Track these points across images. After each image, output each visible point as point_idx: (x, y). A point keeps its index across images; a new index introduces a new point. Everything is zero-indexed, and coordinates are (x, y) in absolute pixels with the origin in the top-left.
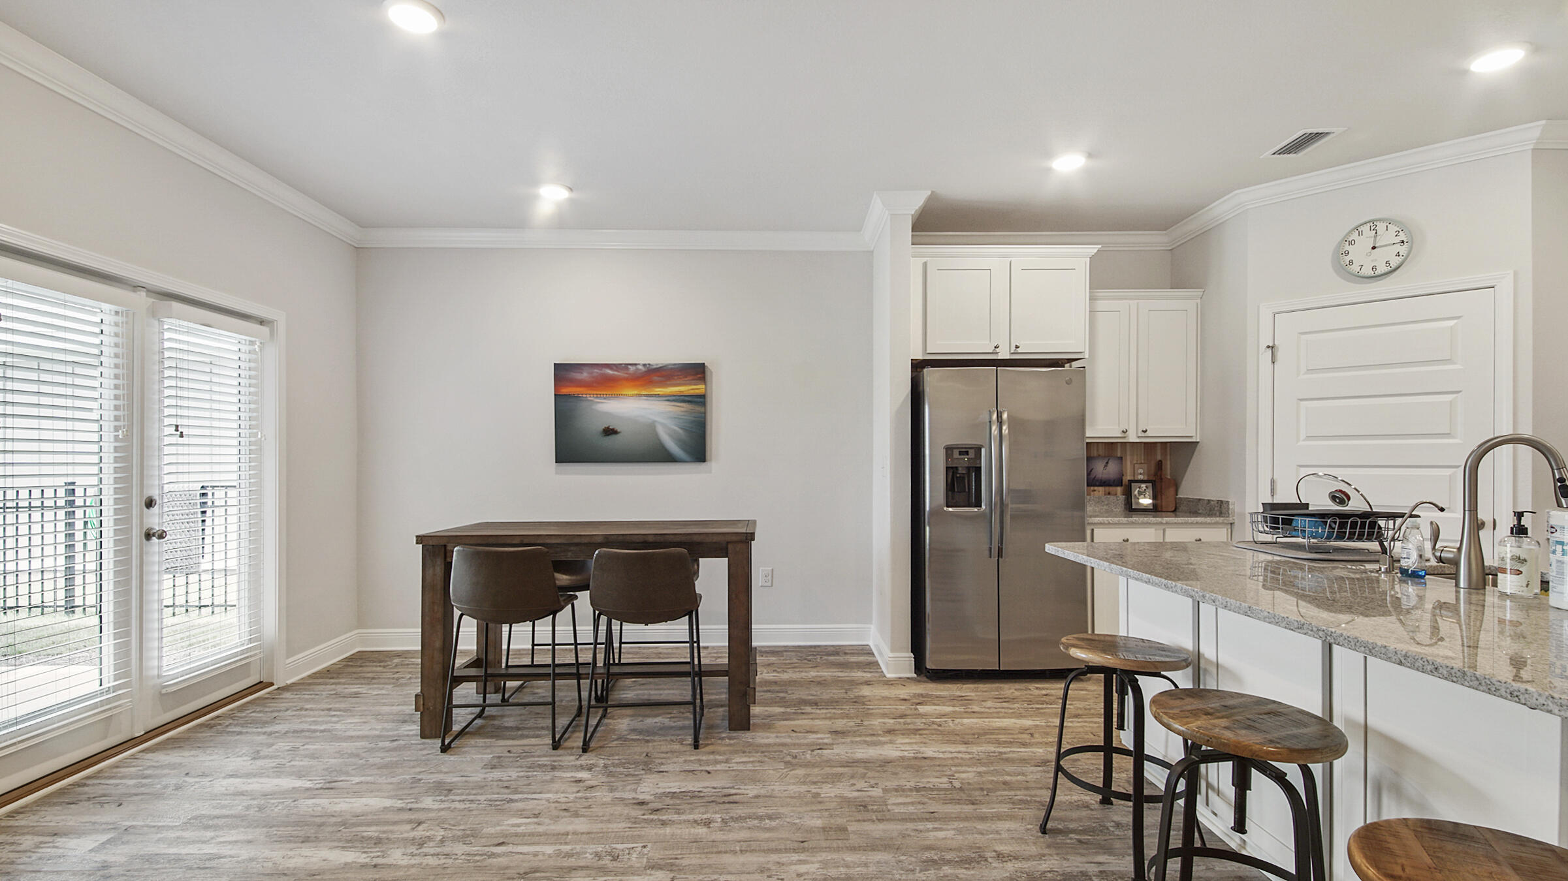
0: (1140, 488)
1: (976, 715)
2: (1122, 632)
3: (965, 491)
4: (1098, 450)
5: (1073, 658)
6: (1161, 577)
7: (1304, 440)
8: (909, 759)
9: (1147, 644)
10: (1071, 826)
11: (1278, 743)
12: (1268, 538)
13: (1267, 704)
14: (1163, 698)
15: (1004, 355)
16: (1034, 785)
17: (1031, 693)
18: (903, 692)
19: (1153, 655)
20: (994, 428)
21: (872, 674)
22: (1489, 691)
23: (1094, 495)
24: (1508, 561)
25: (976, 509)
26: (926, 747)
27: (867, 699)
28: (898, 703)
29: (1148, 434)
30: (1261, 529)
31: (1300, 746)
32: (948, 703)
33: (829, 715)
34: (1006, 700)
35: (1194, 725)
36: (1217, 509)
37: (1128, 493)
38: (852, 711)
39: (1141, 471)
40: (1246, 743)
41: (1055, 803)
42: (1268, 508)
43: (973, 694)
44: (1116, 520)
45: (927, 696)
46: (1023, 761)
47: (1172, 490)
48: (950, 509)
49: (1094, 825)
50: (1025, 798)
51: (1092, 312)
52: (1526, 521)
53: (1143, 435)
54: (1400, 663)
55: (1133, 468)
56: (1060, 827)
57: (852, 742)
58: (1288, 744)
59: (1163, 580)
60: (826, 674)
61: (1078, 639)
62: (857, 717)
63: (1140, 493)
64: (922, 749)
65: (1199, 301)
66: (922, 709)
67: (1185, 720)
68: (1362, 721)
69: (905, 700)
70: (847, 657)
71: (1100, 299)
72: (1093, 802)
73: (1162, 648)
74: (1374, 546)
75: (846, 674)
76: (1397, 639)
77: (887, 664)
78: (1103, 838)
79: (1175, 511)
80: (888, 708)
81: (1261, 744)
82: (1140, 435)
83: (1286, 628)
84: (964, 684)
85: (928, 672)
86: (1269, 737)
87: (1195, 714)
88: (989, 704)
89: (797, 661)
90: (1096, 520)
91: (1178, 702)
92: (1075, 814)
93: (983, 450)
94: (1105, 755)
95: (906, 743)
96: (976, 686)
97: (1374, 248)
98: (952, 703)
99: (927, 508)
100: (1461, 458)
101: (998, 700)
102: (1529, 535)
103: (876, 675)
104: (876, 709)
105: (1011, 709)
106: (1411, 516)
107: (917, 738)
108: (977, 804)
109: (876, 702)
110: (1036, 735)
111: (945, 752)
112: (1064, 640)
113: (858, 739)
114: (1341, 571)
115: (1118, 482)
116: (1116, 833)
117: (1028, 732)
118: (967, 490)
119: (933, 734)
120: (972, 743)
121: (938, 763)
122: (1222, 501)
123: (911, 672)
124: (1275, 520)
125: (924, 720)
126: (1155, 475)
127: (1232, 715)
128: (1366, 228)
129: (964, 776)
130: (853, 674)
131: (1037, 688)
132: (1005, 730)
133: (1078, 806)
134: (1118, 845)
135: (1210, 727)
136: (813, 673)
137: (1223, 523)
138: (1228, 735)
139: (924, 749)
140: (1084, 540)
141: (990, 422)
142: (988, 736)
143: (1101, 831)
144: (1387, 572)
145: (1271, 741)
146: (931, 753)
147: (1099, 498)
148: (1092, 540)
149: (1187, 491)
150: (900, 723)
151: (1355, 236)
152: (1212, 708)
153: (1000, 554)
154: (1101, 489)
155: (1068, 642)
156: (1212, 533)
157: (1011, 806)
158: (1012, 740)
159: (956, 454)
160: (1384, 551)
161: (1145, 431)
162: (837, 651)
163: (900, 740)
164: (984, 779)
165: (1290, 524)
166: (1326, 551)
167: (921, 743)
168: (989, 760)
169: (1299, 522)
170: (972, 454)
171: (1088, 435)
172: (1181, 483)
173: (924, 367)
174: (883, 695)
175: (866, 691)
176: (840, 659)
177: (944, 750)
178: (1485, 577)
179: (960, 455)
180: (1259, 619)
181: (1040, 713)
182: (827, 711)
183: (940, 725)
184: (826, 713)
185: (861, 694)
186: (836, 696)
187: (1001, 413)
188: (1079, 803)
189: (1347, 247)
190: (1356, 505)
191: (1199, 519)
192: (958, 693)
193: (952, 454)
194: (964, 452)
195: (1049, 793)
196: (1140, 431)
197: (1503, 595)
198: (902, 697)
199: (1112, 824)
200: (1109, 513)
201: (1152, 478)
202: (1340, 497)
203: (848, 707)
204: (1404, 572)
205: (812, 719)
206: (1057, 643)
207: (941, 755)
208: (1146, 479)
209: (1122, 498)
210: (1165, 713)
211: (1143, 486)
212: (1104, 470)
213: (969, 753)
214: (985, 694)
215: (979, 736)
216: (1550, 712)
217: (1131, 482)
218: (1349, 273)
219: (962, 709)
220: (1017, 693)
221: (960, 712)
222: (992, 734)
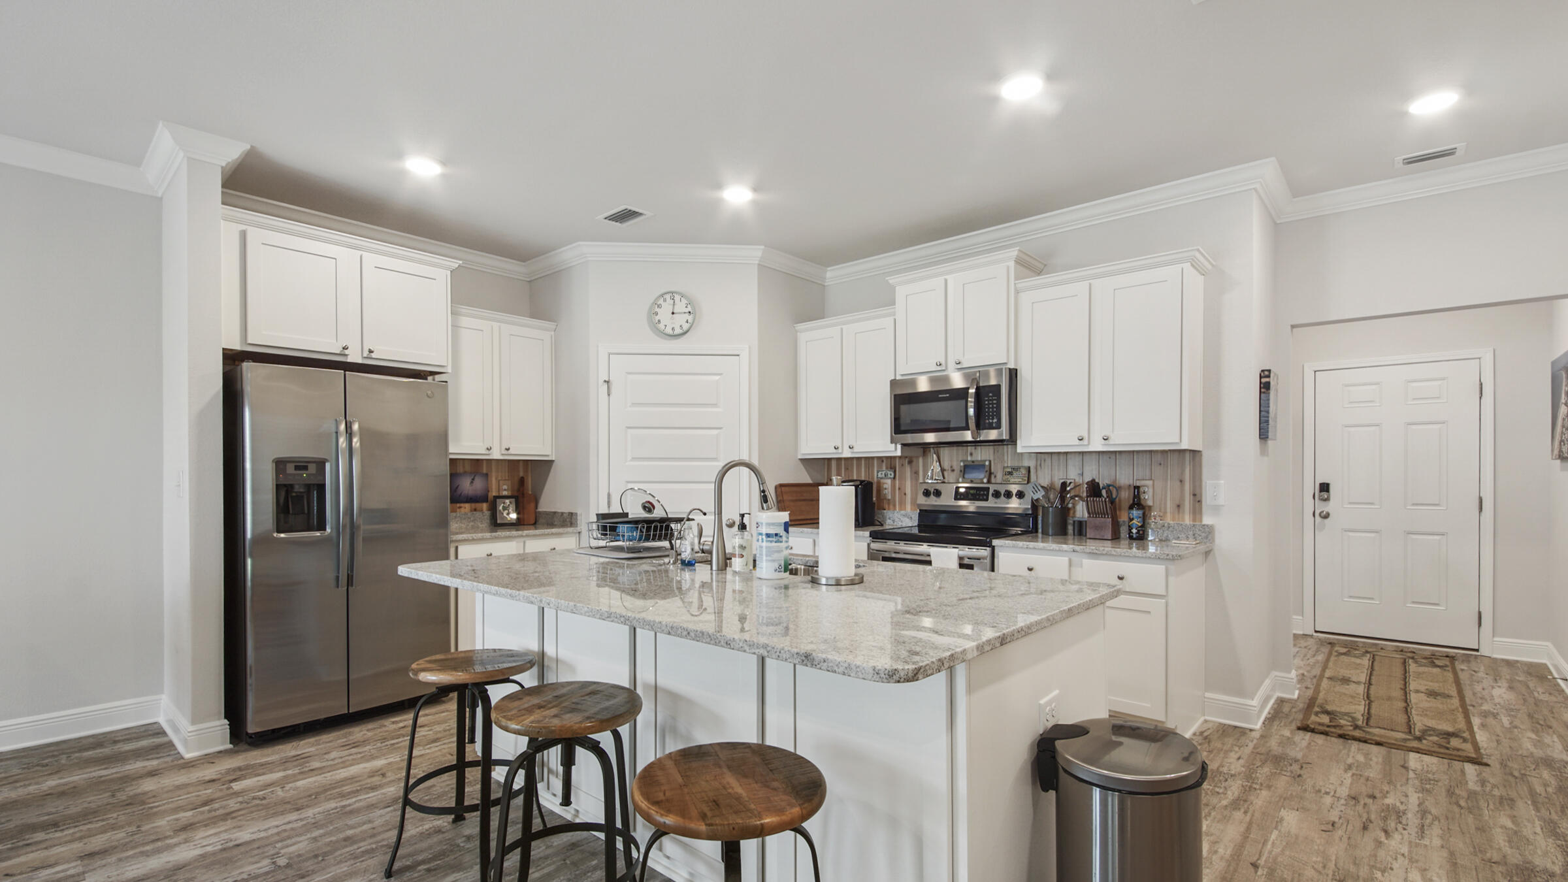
0: (504, 503)
1: (315, 772)
2: (479, 647)
3: (303, 513)
4: (464, 467)
5: (424, 682)
6: (507, 588)
7: (631, 460)
8: (214, 854)
9: (498, 654)
10: (421, 858)
11: (593, 718)
12: (602, 543)
13: (589, 686)
14: (505, 703)
15: (354, 357)
16: (381, 829)
17: (386, 729)
18: (209, 772)
19: (502, 663)
20: (342, 441)
21: (162, 760)
22: (716, 644)
23: (460, 512)
24: (737, 548)
25: (318, 534)
26: (241, 831)
27: (150, 795)
28: (200, 788)
29: (510, 451)
30: (595, 536)
31: (609, 716)
32: (276, 769)
33: (78, 835)
34: (356, 745)
35: (529, 720)
36: (567, 520)
37: (493, 509)
38: (123, 818)
39: (505, 487)
40: (569, 725)
41: (402, 841)
42: (600, 517)
43: (312, 749)
44: (480, 535)
45: (247, 767)
46: (371, 807)
47: (532, 505)
48: (282, 535)
49: (445, 847)
50: (369, 847)
51: (455, 327)
52: (746, 520)
53: (506, 452)
54: (669, 633)
55: (500, 485)
56: (408, 863)
57: (120, 860)
58: (599, 717)
59: (509, 590)
60: (77, 778)
61: (430, 662)
62: (129, 824)
63: (504, 508)
64: (233, 836)
65: (553, 333)
66: (236, 786)
67: (520, 719)
68: (653, 683)
69: (213, 781)
70: (119, 746)
71: (465, 316)
72: (446, 824)
73: (511, 654)
74: (666, 544)
75: (114, 770)
76: (669, 615)
77: (185, 742)
78: (453, 857)
79: (535, 524)
80: (184, 798)
81: (581, 722)
82: (503, 453)
83: (600, 618)
84: (302, 740)
85: (251, 737)
86: (587, 714)
87: (529, 710)
88: (333, 755)
89: (19, 771)
90: (460, 537)
91: (516, 704)
92: (424, 845)
93: (328, 466)
94: (457, 773)
95: (211, 835)
96: (317, 738)
97: (673, 313)
98: (283, 767)
99: (249, 535)
100: (713, 477)
101: (345, 748)
102: (748, 529)
103: (169, 759)
104: (164, 804)
105: (360, 753)
106: (689, 520)
107: (229, 823)
108: (308, 875)
109: (165, 796)
110: (389, 774)
111: (269, 828)
112: (414, 666)
113: (131, 853)
114: (646, 566)
115: (483, 498)
116: (467, 846)
117: (379, 773)
118: (306, 511)
119: (252, 812)
120: (308, 806)
121: (256, 846)
122: (572, 513)
123: (223, 744)
124: (604, 528)
125: (240, 799)
126: (519, 490)
127: (561, 703)
128: (668, 297)
129: (292, 849)
130: (128, 767)
131: (393, 723)
132: (351, 779)
133: (429, 834)
134: (467, 858)
135: (541, 719)
136: (51, 783)
137: (573, 533)
138: (556, 722)
139: (238, 834)
140: (447, 558)
141: (337, 433)
142: (329, 793)
143: (452, 851)
144: (674, 563)
145: (588, 718)
146: (249, 835)
147: (466, 514)
148: (457, 557)
149: (545, 506)
150: (202, 813)
151: (661, 301)
152: (544, 701)
153: (350, 581)
154: (467, 506)
155: (419, 667)
156: (564, 542)
157: (352, 862)
158: (359, 788)
159: (290, 469)
160: (672, 548)
161: (508, 449)
162: (98, 741)
163: (201, 833)
164: (320, 844)
165: (615, 531)
166: (638, 550)
167: (234, 828)
168: (330, 818)
169: (622, 529)
170: (312, 469)
171: (451, 451)
172: (540, 498)
173: (243, 361)
174: (177, 783)
175: (148, 785)
176: (106, 751)
177: (267, 826)
178: (726, 560)
179: (295, 469)
180: (581, 614)
181: (395, 748)
182: (77, 829)
183: (265, 798)
184: (74, 833)
185: (139, 791)
186: (93, 805)
187: (351, 423)
188: (431, 830)
189: (657, 310)
190: (658, 513)
191: (554, 530)
192: (293, 753)
193: (285, 469)
194: (301, 465)
195: (395, 832)
196: (503, 448)
197: (735, 572)
198: (207, 778)
199: (464, 839)
200: (475, 529)
201: (516, 494)
202: (648, 507)
203: (115, 815)
204: (683, 562)
205: (46, 848)
206: (406, 670)
207: (263, 834)
208: (510, 494)
209: (487, 514)
210: (504, 717)
211: (507, 501)
212: (468, 486)
213: (301, 820)
214: (328, 744)
215: (314, 796)
216: (745, 651)
217: (496, 498)
218: (658, 329)
219: (297, 771)
220: (370, 734)
221: (294, 775)
222: (334, 788)
